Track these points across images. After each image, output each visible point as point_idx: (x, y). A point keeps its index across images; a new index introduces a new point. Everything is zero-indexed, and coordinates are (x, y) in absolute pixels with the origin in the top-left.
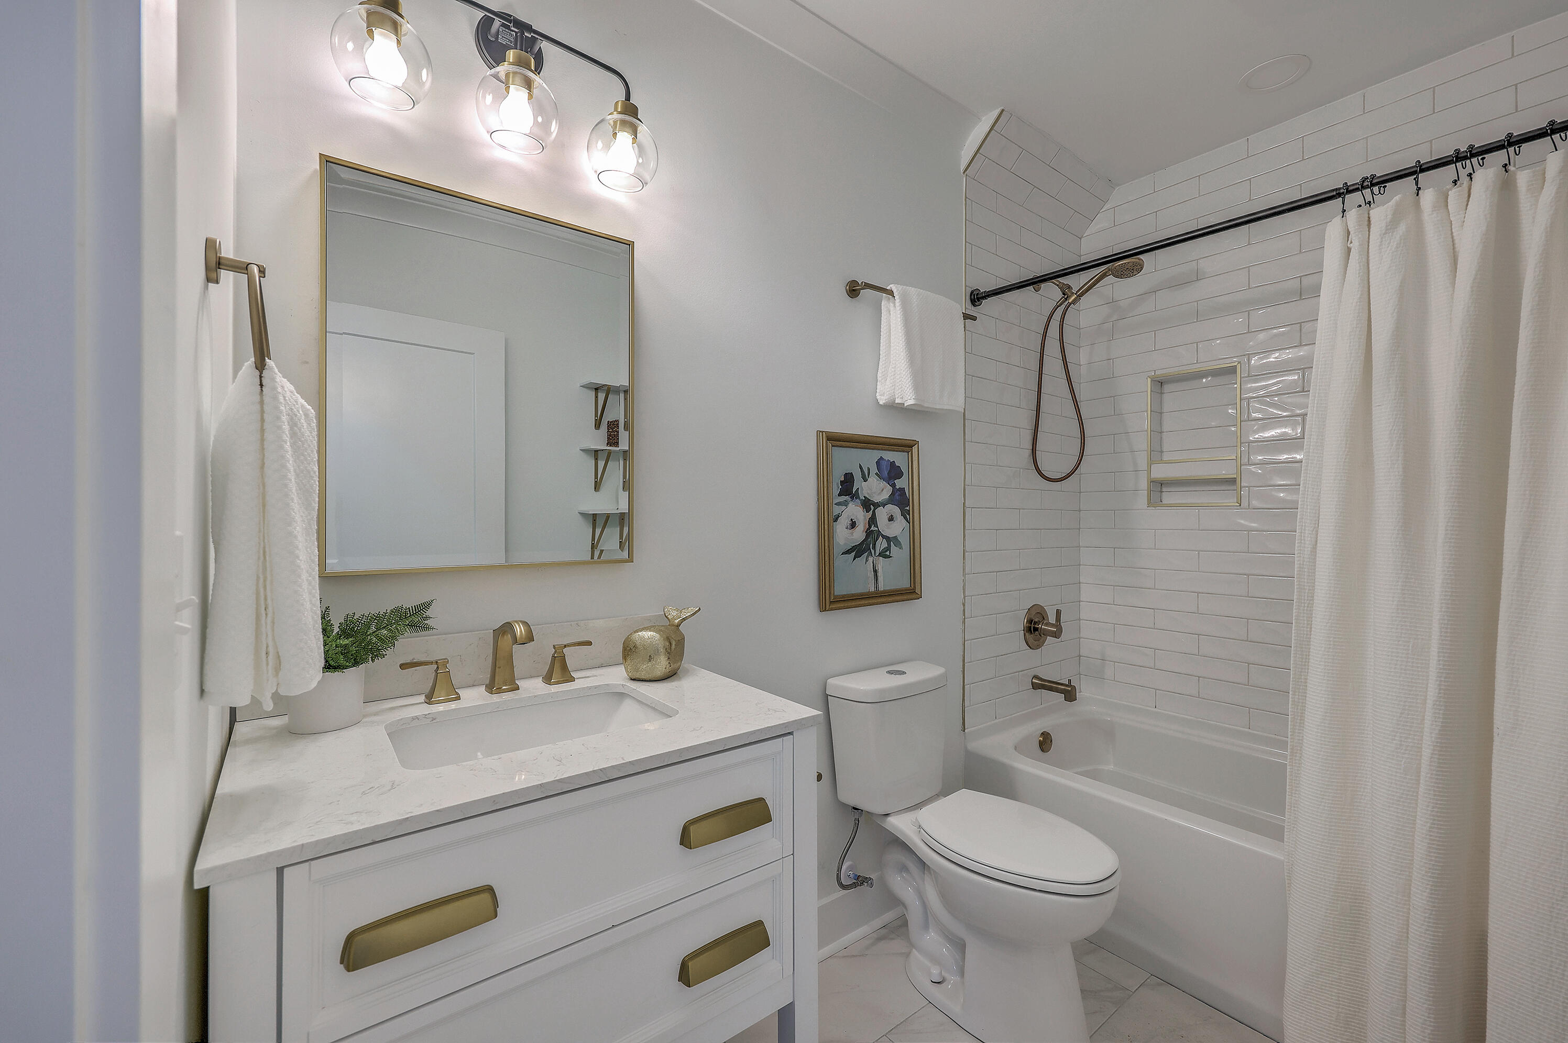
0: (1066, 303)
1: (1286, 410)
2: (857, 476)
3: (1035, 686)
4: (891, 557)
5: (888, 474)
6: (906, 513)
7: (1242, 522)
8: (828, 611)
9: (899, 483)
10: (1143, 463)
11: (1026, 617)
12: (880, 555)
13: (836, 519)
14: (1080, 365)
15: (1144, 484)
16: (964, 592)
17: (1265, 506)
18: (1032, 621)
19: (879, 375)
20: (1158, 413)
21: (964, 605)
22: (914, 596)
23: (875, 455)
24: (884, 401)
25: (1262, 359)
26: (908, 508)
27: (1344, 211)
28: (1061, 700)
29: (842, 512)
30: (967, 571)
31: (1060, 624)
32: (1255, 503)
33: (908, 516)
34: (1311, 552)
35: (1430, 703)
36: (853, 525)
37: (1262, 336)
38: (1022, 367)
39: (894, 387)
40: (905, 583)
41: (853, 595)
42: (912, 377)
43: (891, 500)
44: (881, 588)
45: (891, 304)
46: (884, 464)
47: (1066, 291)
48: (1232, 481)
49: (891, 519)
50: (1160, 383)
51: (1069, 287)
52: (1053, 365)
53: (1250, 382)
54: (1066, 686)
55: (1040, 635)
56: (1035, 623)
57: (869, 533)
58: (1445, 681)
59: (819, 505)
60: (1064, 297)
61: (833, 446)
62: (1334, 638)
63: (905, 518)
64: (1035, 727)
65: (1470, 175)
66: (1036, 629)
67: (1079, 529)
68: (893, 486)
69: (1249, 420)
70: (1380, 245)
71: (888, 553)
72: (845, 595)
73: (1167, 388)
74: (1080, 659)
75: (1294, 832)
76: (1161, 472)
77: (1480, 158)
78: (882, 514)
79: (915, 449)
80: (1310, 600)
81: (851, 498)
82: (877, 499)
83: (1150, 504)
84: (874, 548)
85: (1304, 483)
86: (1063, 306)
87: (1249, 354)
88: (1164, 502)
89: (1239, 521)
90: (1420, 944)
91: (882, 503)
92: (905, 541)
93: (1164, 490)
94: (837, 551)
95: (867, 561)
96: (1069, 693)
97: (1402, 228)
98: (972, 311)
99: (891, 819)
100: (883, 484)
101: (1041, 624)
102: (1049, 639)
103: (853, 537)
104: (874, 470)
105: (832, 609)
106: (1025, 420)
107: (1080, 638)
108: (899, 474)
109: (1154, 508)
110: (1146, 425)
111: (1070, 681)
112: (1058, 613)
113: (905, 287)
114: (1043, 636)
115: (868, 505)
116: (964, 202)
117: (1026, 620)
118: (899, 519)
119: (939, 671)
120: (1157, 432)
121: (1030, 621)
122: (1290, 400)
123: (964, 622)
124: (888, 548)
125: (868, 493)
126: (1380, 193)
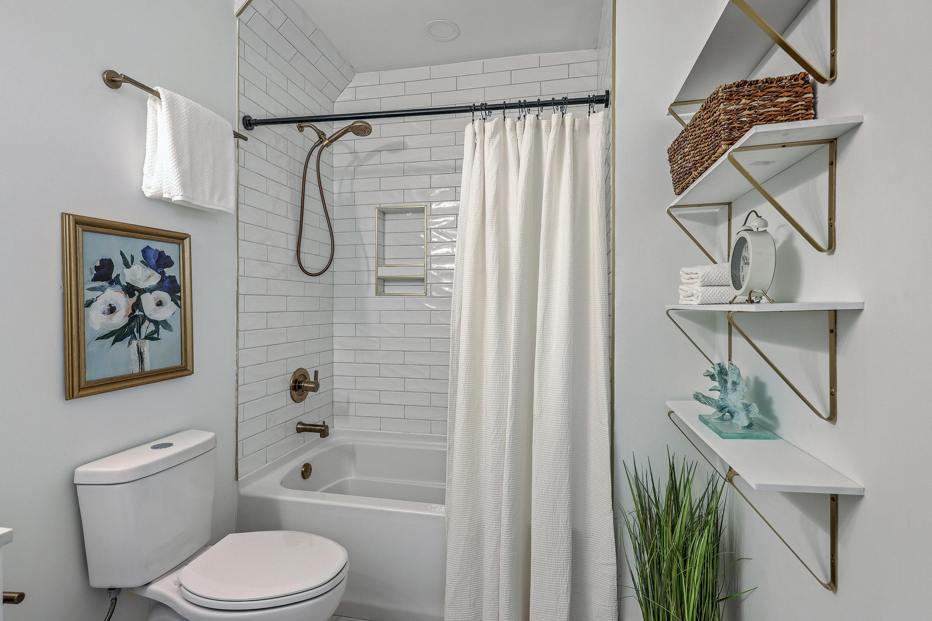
0: (321, 145)
1: (449, 238)
2: (117, 261)
3: (299, 431)
4: (160, 339)
5: (156, 262)
6: (175, 300)
7: (428, 305)
8: (76, 398)
9: (169, 272)
10: (373, 266)
11: (292, 378)
12: (146, 338)
13: (89, 304)
14: (333, 194)
15: (373, 280)
16: (237, 365)
17: (440, 296)
18: (297, 380)
19: (145, 169)
20: (382, 233)
21: (237, 375)
22: (185, 373)
23: (142, 244)
24: (151, 194)
25: (437, 205)
26: (179, 294)
27: (473, 120)
28: (318, 437)
29: (97, 297)
30: (240, 347)
31: (317, 381)
32: (434, 294)
33: (179, 302)
34: (458, 323)
35: (509, 407)
36: (112, 310)
37: (437, 191)
38: (289, 187)
39: (161, 182)
40: (176, 362)
41: (111, 379)
42: (179, 176)
43: (159, 287)
44: (148, 367)
45: (158, 106)
46: (151, 254)
47: (321, 135)
48: (422, 280)
49: (160, 304)
50: (383, 213)
51: (324, 134)
52: (312, 190)
53: (431, 218)
54: (322, 426)
55: (303, 392)
56: (300, 382)
57: (132, 318)
58: (515, 394)
59: (64, 289)
60: (320, 140)
61: (83, 230)
62: (469, 375)
63: (176, 303)
64: (298, 463)
65: (524, 116)
66: (300, 387)
67: (333, 311)
68: (162, 274)
69: (430, 242)
70: (489, 144)
71: (156, 336)
72: (101, 380)
73: (387, 217)
74: (333, 404)
75: (450, 498)
76: (384, 272)
77: (528, 108)
78: (148, 300)
79: (186, 242)
80: (458, 353)
81: (109, 283)
82: (142, 285)
83: (377, 293)
84: (139, 331)
85: (455, 281)
86: (319, 147)
87: (431, 202)
88: (387, 291)
89: (426, 305)
90: (505, 546)
91: (148, 289)
92: (176, 324)
93: (386, 284)
94: (89, 336)
95: (130, 343)
96: (323, 431)
97: (498, 137)
98: (243, 132)
99: (152, 587)
100: (149, 271)
101: (303, 382)
102: (310, 394)
103: (112, 322)
104: (139, 257)
105: (82, 396)
106: (291, 228)
107: (333, 389)
108: (170, 263)
109: (379, 296)
110: (375, 241)
111: (324, 422)
112: (316, 373)
113: (172, 93)
114: (305, 391)
115: (130, 290)
116: (237, 41)
117: (292, 381)
118: (169, 305)
119: (210, 435)
120: (381, 246)
121: (295, 381)
122: (450, 232)
123: (237, 389)
124: (157, 331)
125: (131, 280)
126: (489, 115)
